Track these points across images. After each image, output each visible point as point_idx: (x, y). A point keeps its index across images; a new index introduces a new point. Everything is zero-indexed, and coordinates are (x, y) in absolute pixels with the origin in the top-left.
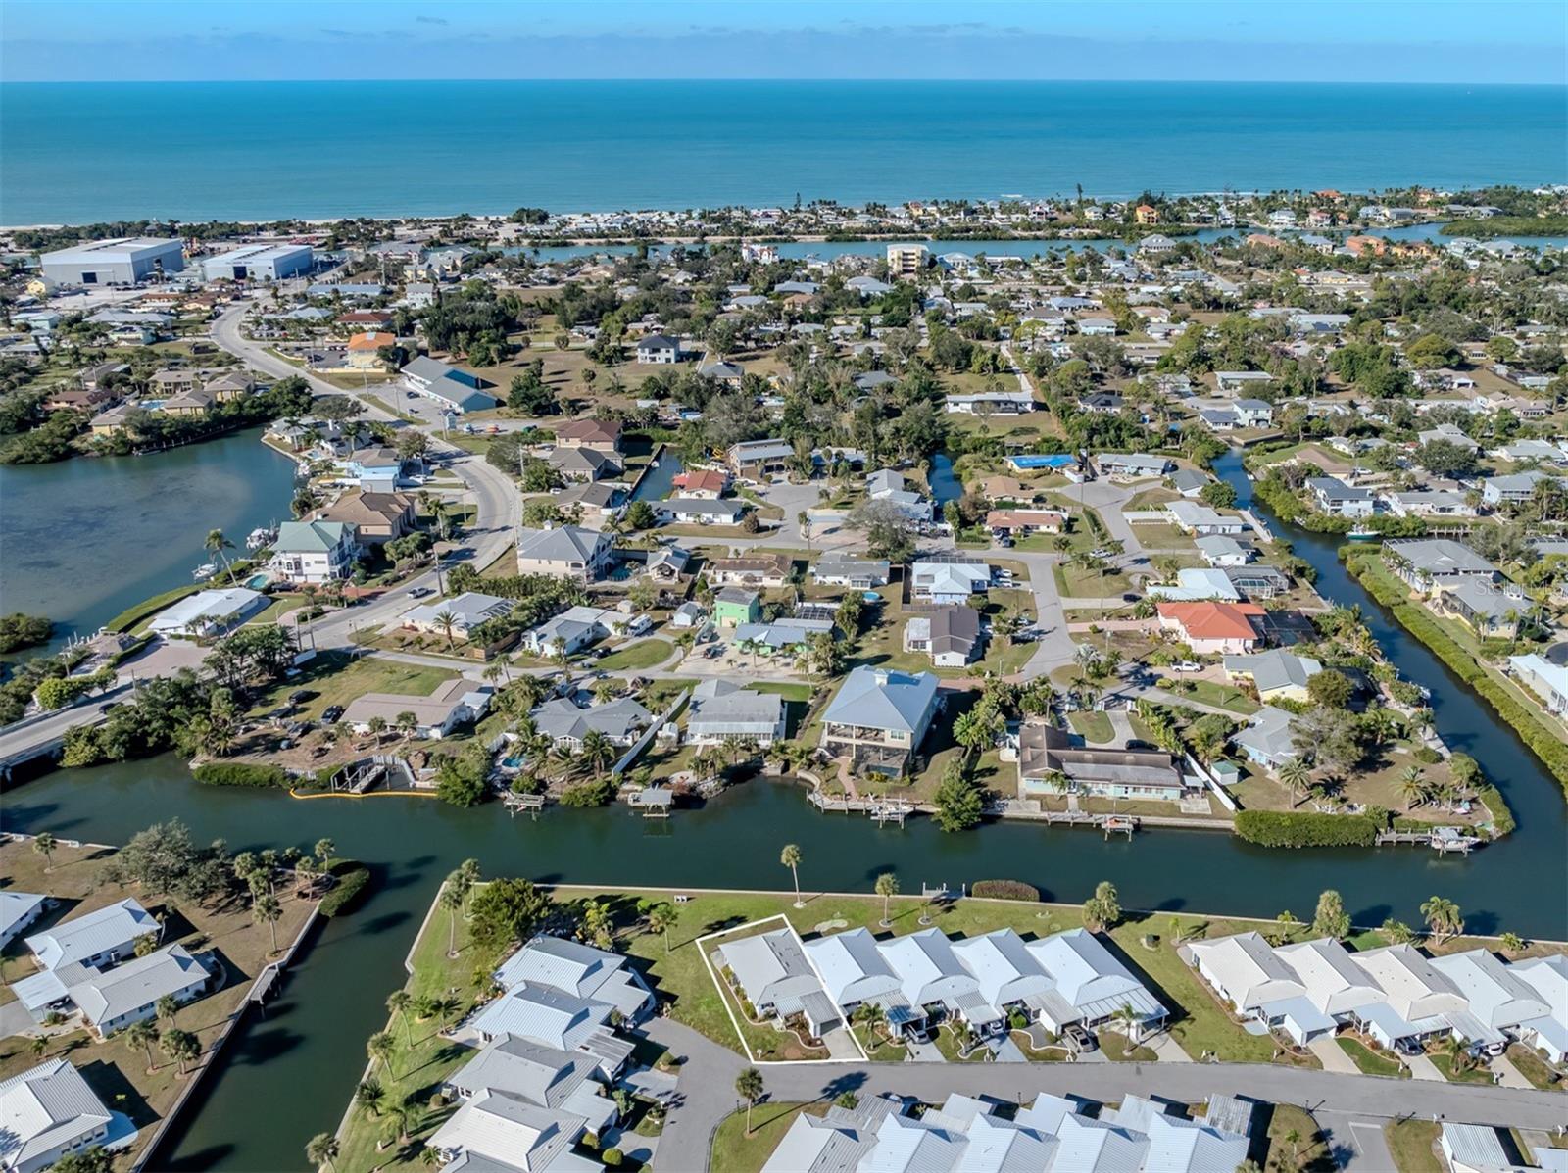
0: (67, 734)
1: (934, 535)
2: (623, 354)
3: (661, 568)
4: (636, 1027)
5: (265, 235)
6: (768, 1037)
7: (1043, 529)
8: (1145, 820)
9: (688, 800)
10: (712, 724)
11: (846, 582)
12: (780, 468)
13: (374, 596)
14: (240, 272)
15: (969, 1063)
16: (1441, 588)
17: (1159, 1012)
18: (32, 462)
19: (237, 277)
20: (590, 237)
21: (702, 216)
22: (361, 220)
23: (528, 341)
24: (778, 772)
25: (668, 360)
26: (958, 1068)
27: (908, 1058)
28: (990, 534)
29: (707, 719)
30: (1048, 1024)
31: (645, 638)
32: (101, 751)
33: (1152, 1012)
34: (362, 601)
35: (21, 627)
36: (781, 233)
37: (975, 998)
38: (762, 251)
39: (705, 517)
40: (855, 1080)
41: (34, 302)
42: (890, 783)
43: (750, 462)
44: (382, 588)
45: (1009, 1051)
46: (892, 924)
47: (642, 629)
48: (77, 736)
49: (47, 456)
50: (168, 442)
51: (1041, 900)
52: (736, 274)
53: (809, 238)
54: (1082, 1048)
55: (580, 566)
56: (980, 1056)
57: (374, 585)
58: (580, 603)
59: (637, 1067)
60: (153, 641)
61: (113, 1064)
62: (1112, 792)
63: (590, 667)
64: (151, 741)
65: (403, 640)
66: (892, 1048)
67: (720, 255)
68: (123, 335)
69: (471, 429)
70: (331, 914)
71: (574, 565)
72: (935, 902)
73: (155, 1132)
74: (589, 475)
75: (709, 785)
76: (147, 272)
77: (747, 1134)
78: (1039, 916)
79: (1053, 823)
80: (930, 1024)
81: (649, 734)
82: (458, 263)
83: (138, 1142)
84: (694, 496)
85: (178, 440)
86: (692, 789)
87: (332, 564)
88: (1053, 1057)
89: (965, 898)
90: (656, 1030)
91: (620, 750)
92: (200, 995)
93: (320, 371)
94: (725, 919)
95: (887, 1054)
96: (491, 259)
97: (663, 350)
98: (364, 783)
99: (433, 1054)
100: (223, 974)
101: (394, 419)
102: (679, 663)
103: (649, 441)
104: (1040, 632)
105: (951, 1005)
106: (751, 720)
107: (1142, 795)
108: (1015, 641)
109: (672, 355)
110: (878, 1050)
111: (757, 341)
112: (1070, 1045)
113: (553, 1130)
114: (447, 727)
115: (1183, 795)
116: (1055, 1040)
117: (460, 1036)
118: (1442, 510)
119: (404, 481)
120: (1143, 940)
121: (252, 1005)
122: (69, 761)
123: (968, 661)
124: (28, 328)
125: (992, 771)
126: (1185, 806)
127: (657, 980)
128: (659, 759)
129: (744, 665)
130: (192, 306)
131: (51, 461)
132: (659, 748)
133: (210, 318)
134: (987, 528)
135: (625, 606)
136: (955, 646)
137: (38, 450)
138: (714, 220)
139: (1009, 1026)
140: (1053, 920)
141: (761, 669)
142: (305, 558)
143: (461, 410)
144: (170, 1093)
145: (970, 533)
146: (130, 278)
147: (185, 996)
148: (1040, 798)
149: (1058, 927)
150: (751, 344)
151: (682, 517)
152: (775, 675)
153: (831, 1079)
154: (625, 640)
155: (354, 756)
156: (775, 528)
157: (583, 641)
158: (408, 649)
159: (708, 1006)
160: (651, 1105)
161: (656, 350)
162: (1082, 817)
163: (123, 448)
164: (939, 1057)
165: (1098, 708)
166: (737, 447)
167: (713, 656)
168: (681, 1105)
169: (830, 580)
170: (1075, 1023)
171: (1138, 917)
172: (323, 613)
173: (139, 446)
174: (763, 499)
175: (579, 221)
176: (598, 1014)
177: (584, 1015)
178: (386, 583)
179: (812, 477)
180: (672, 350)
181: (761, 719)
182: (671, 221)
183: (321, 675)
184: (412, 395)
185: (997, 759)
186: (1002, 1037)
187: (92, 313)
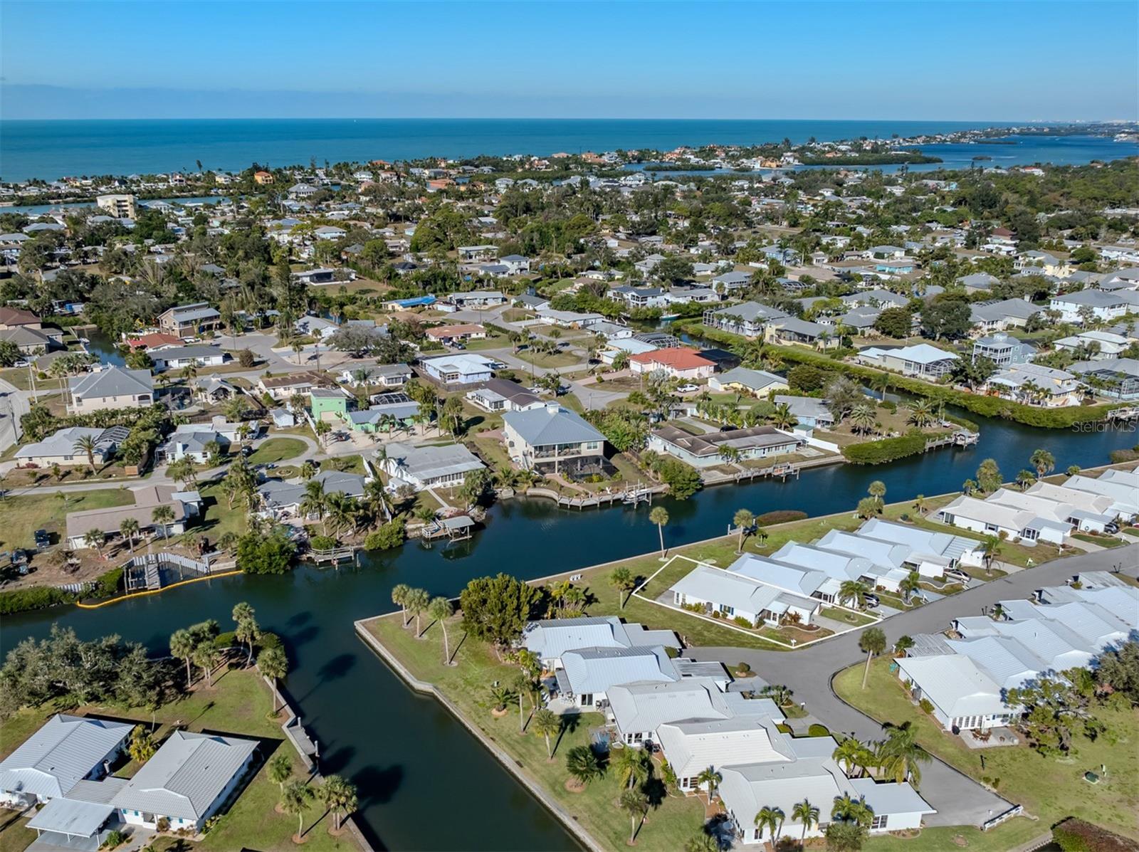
7: (474, 336)
15: (917, 608)
16: (774, 327)
24: (511, 494)
27: (880, 618)
28: (440, 343)
31: (265, 439)
42: (609, 481)
43: (186, 323)
55: (148, 397)
56: (918, 602)
65: (35, 475)
71: (142, 397)
75: (474, 511)
79: (741, 480)
88: (956, 589)
102: (321, 448)
106: (456, 462)
107: (774, 453)
108: (558, 394)
115: (796, 448)
116: (944, 580)
118: (701, 298)
135: (220, 420)
148: (714, 468)
151: (174, 363)
153: (856, 643)
158: (43, 483)
159: (708, 630)
162: (753, 473)
164: (896, 611)
166: (171, 312)
179: (245, 330)
181: (464, 461)
186: (913, 589)
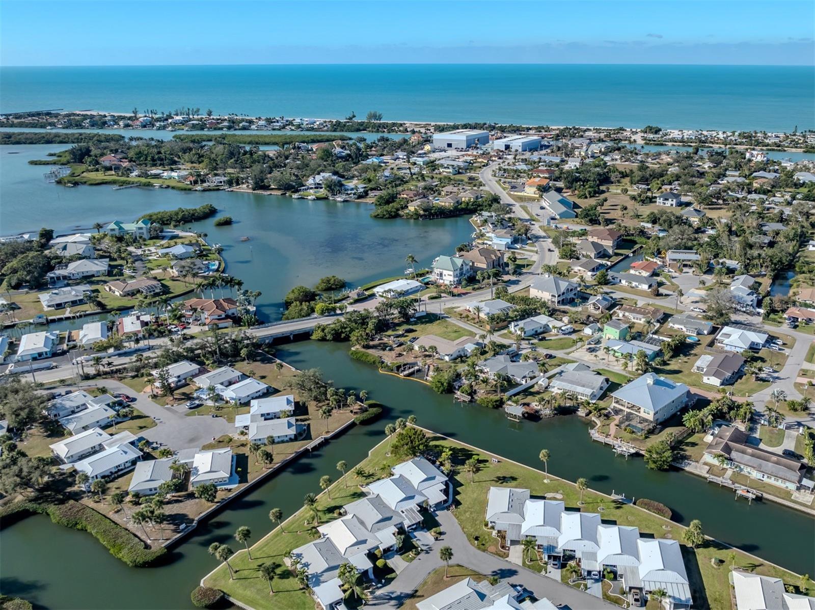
0: (316, 326)
1: (751, 314)
2: (652, 200)
3: (594, 304)
4: (434, 511)
5: (531, 132)
6: (486, 537)
8: (766, 496)
9: (533, 417)
10: (563, 383)
11: (684, 329)
12: (691, 267)
13: (467, 293)
14: (507, 147)
15: (571, 587)
17: (687, 600)
18: (382, 218)
19: (506, 149)
20: (676, 142)
21: (740, 135)
22: (574, 127)
23: (608, 189)
24: (584, 415)
25: (672, 205)
26: (565, 588)
27: (543, 573)
28: (785, 319)
29: (563, 380)
30: (624, 584)
31: (567, 336)
32: (325, 335)
33: (683, 599)
34: (459, 295)
35: (332, 282)
36: (779, 146)
37: (593, 556)
38: (757, 155)
39: (634, 284)
40: (511, 573)
41: (425, 153)
42: (634, 435)
43: (677, 260)
44: (471, 291)
45: (596, 589)
46: (584, 505)
47: (567, 332)
48: (319, 327)
49: (387, 216)
50: (433, 216)
51: (671, 519)
52: (736, 165)
53: (794, 150)
54: (634, 602)
55: (555, 296)
56: (578, 586)
57: (469, 289)
58: (544, 314)
59: (422, 529)
60: (372, 296)
61: (247, 457)
62: (755, 475)
63: (532, 344)
64: (343, 335)
65: (461, 315)
66: (539, 565)
67: (734, 155)
68: (445, 170)
69: (556, 226)
70: (358, 423)
71: (553, 296)
72: (614, 501)
73: (244, 486)
74: (593, 256)
75: (546, 412)
76: (471, 144)
77: (445, 578)
78: (664, 527)
79: (710, 482)
80: (564, 560)
81: (534, 381)
82: (603, 150)
83: (235, 489)
84: (637, 273)
85: (437, 216)
86: (537, 411)
87: (454, 277)
88: (617, 601)
89: (632, 505)
90: (442, 516)
91: (518, 385)
92: (291, 440)
93: (512, 193)
94: (507, 476)
95: (534, 566)
96: (619, 149)
97: (670, 200)
98: (406, 372)
99: (352, 493)
100: (304, 434)
101: (528, 217)
102: (573, 352)
103: (635, 243)
104: (778, 378)
105: (578, 555)
106: (583, 386)
107: (772, 481)
108: (758, 379)
109: (674, 202)
110: (532, 563)
111: (724, 200)
112: (630, 598)
113: (364, 542)
114: (453, 357)
115: (798, 489)
116: (624, 593)
117: (364, 490)
119: (512, 246)
120: (713, 560)
121: (307, 450)
122: (314, 337)
123: (722, 384)
124: (415, 164)
125: (694, 444)
126: (796, 495)
127: (459, 493)
128: (532, 394)
129: (603, 359)
130: (480, 160)
131: (389, 218)
132: (536, 388)
133: (484, 166)
134: (785, 316)
135: (566, 319)
136: (716, 374)
137: (385, 213)
138: (745, 137)
139: (604, 576)
140: (669, 532)
141: (611, 363)
142: (445, 272)
143: (558, 217)
144: (257, 474)
145: (776, 317)
146: (464, 147)
147: (286, 439)
148: (711, 466)
149: (670, 536)
150: (721, 202)
151: (623, 282)
152: (616, 368)
153: (500, 568)
154: (557, 335)
155: (411, 360)
156: (667, 295)
157: (536, 331)
158: (463, 320)
159: (471, 513)
160: (416, 548)
161: (667, 199)
162: (728, 483)
163: (417, 216)
164: (559, 578)
165: (781, 427)
166: (670, 252)
167: (591, 352)
168: (428, 553)
169: (676, 326)
170: (641, 589)
171: (719, 546)
172: (441, 297)
173: (421, 216)
174: (673, 280)
175: (676, 134)
176: (419, 499)
177: (412, 497)
178: (474, 289)
179: (705, 273)
180: (675, 200)
181: (588, 387)
182: (721, 136)
183: (422, 323)
184: (542, 208)
185: (702, 439)
186: (597, 581)
187: (439, 159)
